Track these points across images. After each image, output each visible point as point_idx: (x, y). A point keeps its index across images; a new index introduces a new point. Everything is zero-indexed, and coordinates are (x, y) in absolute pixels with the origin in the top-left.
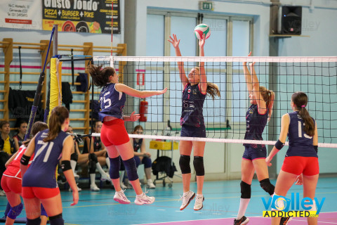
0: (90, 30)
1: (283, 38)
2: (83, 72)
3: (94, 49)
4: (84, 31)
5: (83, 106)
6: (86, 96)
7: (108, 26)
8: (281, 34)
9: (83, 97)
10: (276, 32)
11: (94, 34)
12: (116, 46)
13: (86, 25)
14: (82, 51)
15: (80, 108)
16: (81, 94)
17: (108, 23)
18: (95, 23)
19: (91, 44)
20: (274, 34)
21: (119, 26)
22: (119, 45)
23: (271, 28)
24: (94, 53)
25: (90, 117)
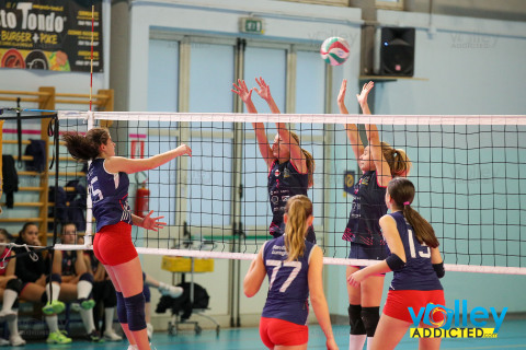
0: (50, 65)
1: (382, 81)
2: (37, 137)
3: (57, 99)
4: (40, 66)
5: (37, 197)
6: (43, 178)
7: (82, 58)
8: (380, 74)
9: (37, 181)
10: (371, 72)
11: (57, 72)
12: (95, 93)
13: (43, 57)
14: (35, 101)
15: (32, 201)
16: (34, 176)
17: (81, 53)
18: (59, 53)
19: (52, 90)
20: (368, 74)
21: (101, 59)
22: (100, 92)
23: (362, 66)
24: (57, 106)
25: (50, 216)
